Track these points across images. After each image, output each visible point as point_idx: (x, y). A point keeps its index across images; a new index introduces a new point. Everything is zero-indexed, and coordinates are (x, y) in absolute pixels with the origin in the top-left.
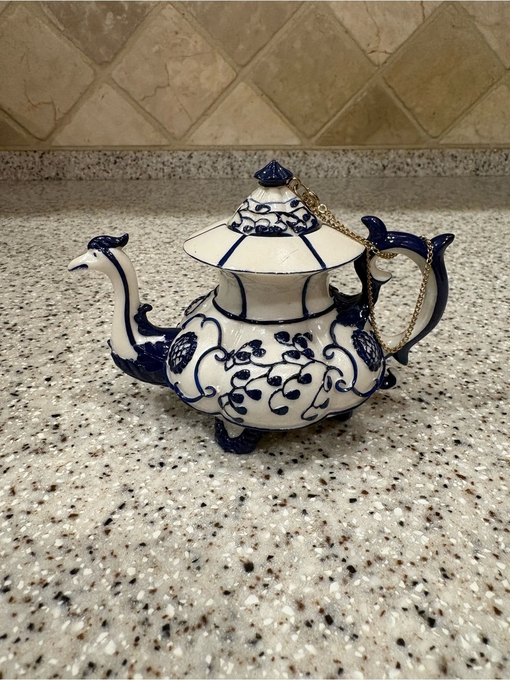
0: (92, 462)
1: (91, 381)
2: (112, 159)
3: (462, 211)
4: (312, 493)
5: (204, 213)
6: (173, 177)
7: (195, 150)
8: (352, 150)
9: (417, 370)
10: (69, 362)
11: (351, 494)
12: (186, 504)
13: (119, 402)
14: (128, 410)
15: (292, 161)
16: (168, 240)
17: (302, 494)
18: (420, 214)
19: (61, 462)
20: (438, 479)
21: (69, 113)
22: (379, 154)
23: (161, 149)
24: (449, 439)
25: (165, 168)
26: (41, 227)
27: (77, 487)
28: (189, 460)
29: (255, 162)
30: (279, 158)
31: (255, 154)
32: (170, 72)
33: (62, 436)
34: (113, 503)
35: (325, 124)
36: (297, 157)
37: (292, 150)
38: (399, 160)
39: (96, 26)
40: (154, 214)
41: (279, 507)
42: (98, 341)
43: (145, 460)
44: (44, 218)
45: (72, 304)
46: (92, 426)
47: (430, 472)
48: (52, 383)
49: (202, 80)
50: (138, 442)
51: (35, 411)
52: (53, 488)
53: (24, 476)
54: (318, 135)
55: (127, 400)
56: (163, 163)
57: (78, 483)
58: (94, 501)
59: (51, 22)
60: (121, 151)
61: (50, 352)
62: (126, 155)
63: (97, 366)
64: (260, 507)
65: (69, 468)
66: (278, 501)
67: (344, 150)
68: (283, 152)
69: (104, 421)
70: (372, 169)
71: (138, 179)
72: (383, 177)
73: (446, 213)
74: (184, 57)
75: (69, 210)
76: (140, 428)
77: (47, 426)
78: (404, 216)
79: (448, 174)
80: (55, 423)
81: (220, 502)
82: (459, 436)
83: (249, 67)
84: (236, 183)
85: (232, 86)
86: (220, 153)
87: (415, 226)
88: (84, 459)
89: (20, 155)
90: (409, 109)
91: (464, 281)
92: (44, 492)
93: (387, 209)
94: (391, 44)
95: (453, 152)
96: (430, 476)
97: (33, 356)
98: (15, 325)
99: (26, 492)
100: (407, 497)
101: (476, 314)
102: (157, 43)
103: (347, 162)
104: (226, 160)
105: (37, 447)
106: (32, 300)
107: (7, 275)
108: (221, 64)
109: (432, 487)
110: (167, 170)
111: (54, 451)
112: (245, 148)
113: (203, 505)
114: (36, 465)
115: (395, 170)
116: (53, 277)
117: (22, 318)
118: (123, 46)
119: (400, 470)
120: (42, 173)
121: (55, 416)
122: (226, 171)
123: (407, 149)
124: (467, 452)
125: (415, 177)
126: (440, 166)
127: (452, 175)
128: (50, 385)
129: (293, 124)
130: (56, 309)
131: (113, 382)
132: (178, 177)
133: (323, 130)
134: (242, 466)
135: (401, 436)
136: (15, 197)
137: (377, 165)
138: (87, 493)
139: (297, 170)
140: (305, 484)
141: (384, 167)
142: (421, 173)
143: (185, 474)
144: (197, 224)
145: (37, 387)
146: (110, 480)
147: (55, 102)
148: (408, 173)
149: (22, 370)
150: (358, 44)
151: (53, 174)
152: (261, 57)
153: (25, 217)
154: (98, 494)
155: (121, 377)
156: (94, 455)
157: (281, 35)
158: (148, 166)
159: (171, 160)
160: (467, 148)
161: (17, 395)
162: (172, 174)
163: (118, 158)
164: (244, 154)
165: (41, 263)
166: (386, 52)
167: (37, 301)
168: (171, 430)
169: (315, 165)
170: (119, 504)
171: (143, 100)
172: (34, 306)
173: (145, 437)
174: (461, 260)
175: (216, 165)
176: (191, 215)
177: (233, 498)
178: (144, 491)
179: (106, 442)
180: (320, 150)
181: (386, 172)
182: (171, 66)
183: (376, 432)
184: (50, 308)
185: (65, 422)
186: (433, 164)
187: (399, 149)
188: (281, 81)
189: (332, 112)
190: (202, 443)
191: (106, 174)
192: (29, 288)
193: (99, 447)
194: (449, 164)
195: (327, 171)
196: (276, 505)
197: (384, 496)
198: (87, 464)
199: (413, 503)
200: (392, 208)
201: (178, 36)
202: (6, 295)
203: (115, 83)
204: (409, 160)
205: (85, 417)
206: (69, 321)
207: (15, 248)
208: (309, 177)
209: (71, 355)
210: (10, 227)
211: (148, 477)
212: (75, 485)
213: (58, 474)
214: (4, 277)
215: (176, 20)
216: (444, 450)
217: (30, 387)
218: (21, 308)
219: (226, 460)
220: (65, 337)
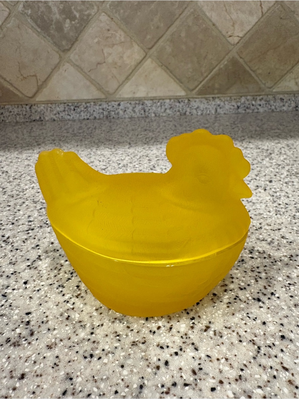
0: (48, 354)
1: (51, 284)
2: (72, 108)
3: (287, 139)
4: (187, 382)
5: (126, 145)
6: (109, 118)
7: (123, 101)
8: (218, 97)
9: (257, 274)
10: (39, 268)
11: (212, 383)
12: (105, 391)
13: (68, 302)
14: (73, 309)
15: (181, 106)
16: (104, 167)
17: (180, 382)
18: (260, 143)
19: (29, 353)
20: (269, 370)
21: (46, 81)
22: (235, 99)
23: (101, 101)
24: (277, 334)
25: (104, 112)
26: (29, 158)
27: (37, 376)
28: (109, 352)
29: (159, 107)
30: (173, 104)
31: (159, 102)
32: (106, 54)
33: (31, 331)
34: (59, 390)
35: (201, 82)
36: (184, 103)
37: (181, 98)
38: (247, 103)
39: (60, 28)
40: (96, 146)
41: (165, 394)
42: (58, 250)
43: (81, 352)
44: (31, 151)
45: (43, 220)
46: (50, 322)
47: (264, 364)
48: (28, 286)
49: (125, 58)
50: (78, 337)
51: (16, 309)
52: (23, 376)
53: (6, 366)
54: (197, 89)
55: (73, 300)
56: (103, 109)
57: (39, 372)
58: (48, 388)
59: (32, 27)
60: (78, 103)
61: (28, 260)
62: (80, 105)
63: (56, 271)
64: (152, 394)
65: (33, 359)
66: (165, 390)
67: (213, 98)
68: (176, 100)
69: (58, 318)
70: (231, 109)
71: (88, 119)
72: (237, 113)
73: (277, 141)
74: (113, 45)
75: (46, 145)
76: (79, 324)
77: (22, 322)
78: (250, 144)
79: (278, 110)
80: (27, 320)
81: (127, 390)
82: (284, 332)
83: (154, 49)
84: (147, 120)
85: (143, 61)
86: (137, 102)
87: (257, 152)
88: (43, 351)
89: (18, 107)
90: (254, 71)
91: (288, 197)
92: (16, 380)
93: (239, 139)
94: (242, 31)
95: (281, 96)
96: (264, 368)
97: (18, 263)
98: (8, 238)
99: (5, 379)
100: (249, 386)
101: (295, 225)
102: (96, 37)
103: (215, 105)
104: (141, 107)
105: (15, 340)
106: (20, 217)
107: (6, 197)
108: (136, 48)
109: (265, 377)
110: (105, 113)
111: (25, 344)
112: (152, 98)
113: (116, 392)
114: (13, 356)
115: (245, 108)
116: (33, 198)
117: (13, 232)
118: (76, 39)
119: (245, 362)
120: (31, 117)
121: (28, 314)
122: (141, 113)
123: (252, 96)
124: (289, 346)
125: (257, 112)
126: (273, 105)
127: (281, 111)
128: (26, 288)
129: (182, 83)
130: (34, 224)
131: (65, 285)
132: (112, 117)
133: (200, 86)
134: (142, 358)
135: (246, 331)
136: (15, 135)
137: (234, 106)
138: (44, 380)
139: (184, 111)
140: (183, 375)
141: (238, 107)
142: (261, 110)
143: (106, 364)
144: (122, 154)
145: (19, 289)
146: (58, 370)
147: (37, 75)
148: (253, 110)
149: (10, 275)
150: (221, 32)
151: (38, 118)
152: (161, 43)
153: (20, 150)
154: (50, 382)
155: (70, 280)
156: (49, 347)
157: (173, 29)
158: (94, 111)
159: (107, 107)
160: (290, 94)
161: (6, 296)
162: (109, 115)
163: (76, 107)
164: (151, 102)
165: (27, 187)
166: (238, 36)
167: (23, 218)
168: (99, 326)
169: (195, 108)
170: (63, 391)
171: (89, 71)
172: (20, 223)
173: (82, 331)
174: (286, 180)
175: (135, 109)
176: (119, 147)
177: (135, 386)
178: (79, 379)
179: (58, 336)
180: (199, 98)
181: (240, 110)
182: (106, 51)
183: (229, 328)
184: (30, 224)
185: (34, 318)
186: (269, 104)
187: (247, 96)
188: (173, 56)
189: (205, 75)
190: (118, 337)
191: (69, 117)
192: (18, 207)
193: (53, 340)
194: (278, 104)
195: (203, 111)
196: (163, 393)
197: (234, 385)
198: (45, 355)
199: (253, 392)
200: (243, 138)
201: (110, 32)
202: (5, 213)
203: (73, 62)
204: (254, 102)
205: (46, 314)
206: (41, 234)
207: (13, 176)
208: (192, 114)
209: (40, 263)
210: (11, 159)
211: (82, 367)
212: (36, 374)
213: (27, 364)
214: (4, 199)
215: (108, 22)
216: (274, 345)
217: (14, 290)
218: (13, 224)
219: (132, 352)
220: (38, 247)
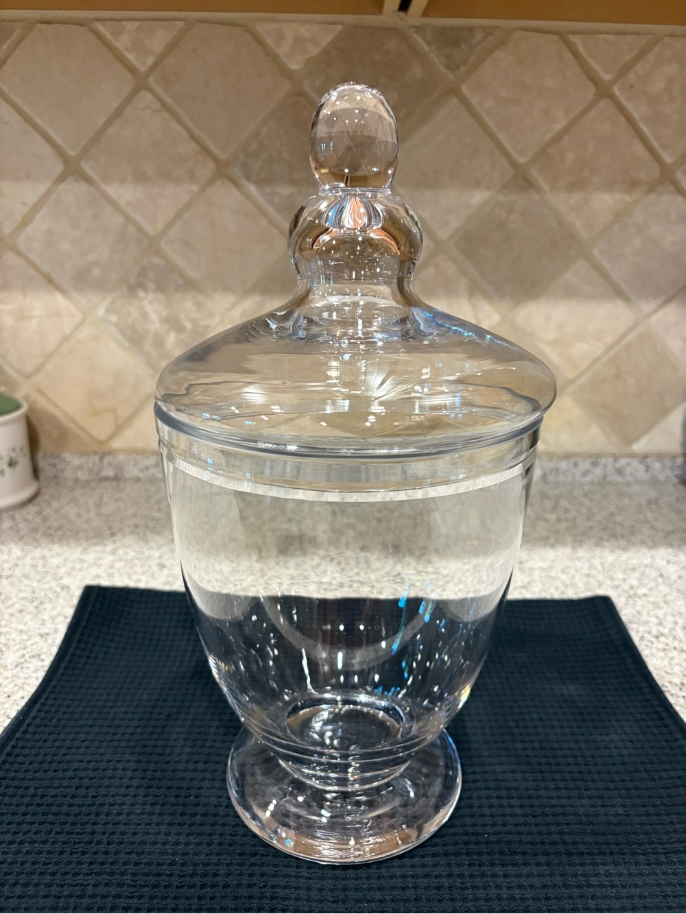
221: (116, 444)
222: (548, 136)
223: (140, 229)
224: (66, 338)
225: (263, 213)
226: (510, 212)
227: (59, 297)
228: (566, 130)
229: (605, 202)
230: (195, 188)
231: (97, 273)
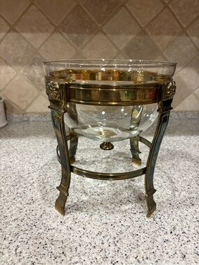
221: (28, 111)
222: (151, 19)
223: (33, 47)
224: (11, 80)
225: (69, 42)
226: (140, 42)
227: (9, 68)
228: (156, 17)
229: (167, 38)
230: (49, 34)
231: (20, 60)
